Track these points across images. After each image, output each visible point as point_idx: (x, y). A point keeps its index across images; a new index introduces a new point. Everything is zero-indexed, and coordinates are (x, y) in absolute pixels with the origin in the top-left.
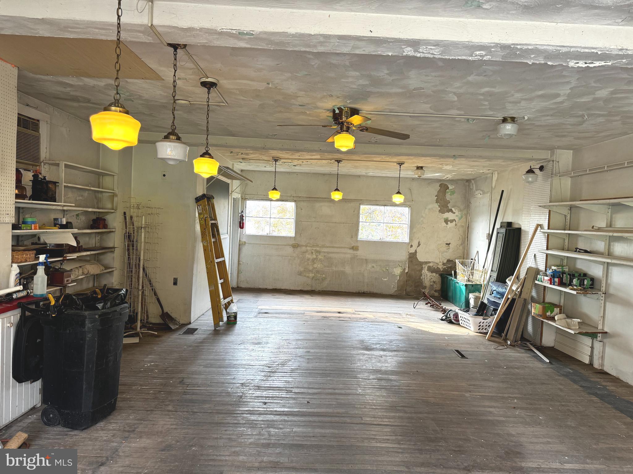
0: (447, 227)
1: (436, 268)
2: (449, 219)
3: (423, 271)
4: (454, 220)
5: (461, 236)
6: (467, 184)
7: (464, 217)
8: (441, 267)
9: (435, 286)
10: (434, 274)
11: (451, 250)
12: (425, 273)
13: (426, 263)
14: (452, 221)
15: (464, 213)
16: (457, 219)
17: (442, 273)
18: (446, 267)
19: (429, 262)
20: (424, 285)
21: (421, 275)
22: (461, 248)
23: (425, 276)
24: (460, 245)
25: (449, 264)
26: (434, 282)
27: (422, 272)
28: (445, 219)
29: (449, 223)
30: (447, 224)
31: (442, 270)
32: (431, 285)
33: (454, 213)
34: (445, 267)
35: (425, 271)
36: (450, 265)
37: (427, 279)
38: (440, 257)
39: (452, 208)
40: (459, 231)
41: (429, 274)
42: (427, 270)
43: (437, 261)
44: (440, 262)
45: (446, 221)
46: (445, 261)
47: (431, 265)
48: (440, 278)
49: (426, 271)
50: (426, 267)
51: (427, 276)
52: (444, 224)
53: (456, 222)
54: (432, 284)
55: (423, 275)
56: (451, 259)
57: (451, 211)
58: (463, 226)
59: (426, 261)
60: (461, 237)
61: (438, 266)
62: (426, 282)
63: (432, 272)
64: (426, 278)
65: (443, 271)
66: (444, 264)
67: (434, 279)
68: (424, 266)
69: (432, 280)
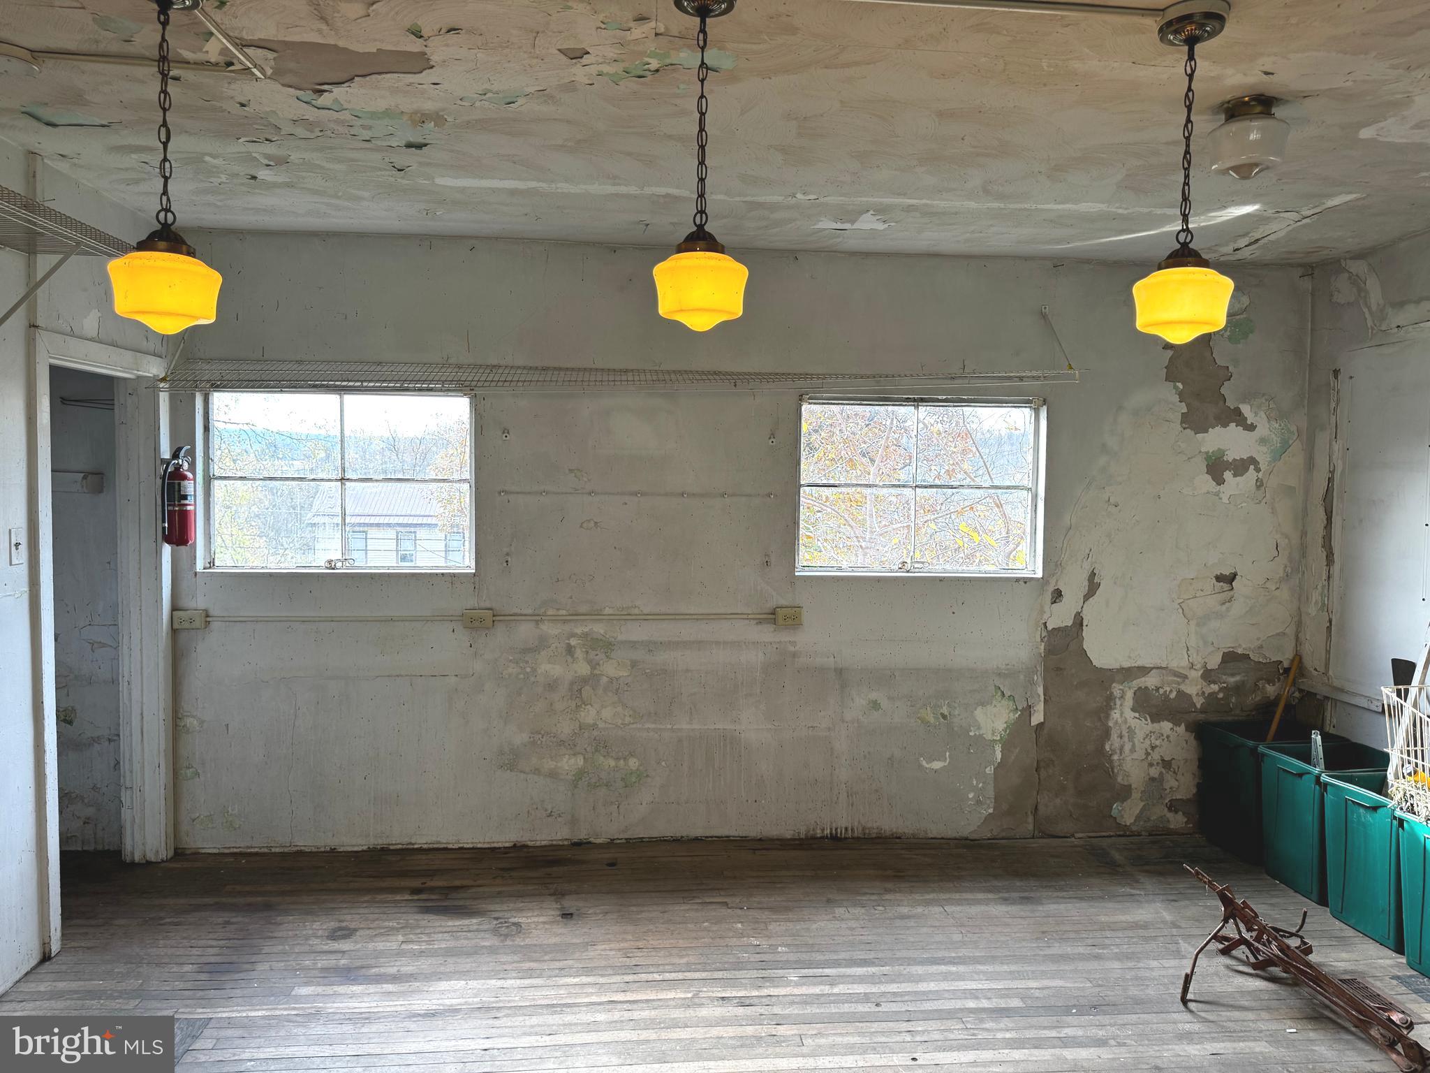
0: (1217, 494)
1: (1173, 695)
2: (1230, 457)
3: (1115, 715)
4: (1252, 461)
5: (1287, 537)
6: (1307, 284)
7: (1296, 446)
8: (1194, 688)
9: (1170, 782)
10: (1166, 726)
11: (1238, 608)
12: (1125, 721)
13: (1128, 673)
14: (1240, 467)
15: (1294, 428)
16: (1263, 457)
17: (1202, 717)
18: (1221, 690)
19: (1144, 671)
20: (1119, 779)
21: (1106, 734)
22: (1284, 594)
23: (1126, 739)
24: (1281, 580)
25: (1233, 675)
26: (1166, 764)
27: (1108, 716)
28: (1208, 457)
29: (1228, 475)
30: (1220, 481)
31: (1199, 702)
32: (1153, 779)
33: (1251, 428)
34: (1215, 687)
35: (1124, 715)
36: (1238, 678)
37: (1133, 750)
38: (1193, 642)
39: (1244, 402)
40: (1274, 511)
41: (1142, 727)
42: (1133, 710)
43: (1179, 662)
44: (1192, 666)
45: (1217, 467)
46: (1214, 662)
47: (1150, 681)
48: (1193, 742)
49: (1129, 714)
50: (1129, 695)
51: (1131, 739)
52: (1206, 482)
53: (1258, 470)
54: (1154, 772)
55: (1114, 736)
56: (1240, 651)
57: (1237, 417)
58: (1290, 491)
59: (1126, 664)
60: (1283, 543)
61: (1183, 687)
62: (1128, 766)
63: (1156, 718)
64: (1127, 747)
65: (1203, 711)
66: (1208, 676)
67: (1166, 751)
68: (1116, 689)
69: (1156, 756)
